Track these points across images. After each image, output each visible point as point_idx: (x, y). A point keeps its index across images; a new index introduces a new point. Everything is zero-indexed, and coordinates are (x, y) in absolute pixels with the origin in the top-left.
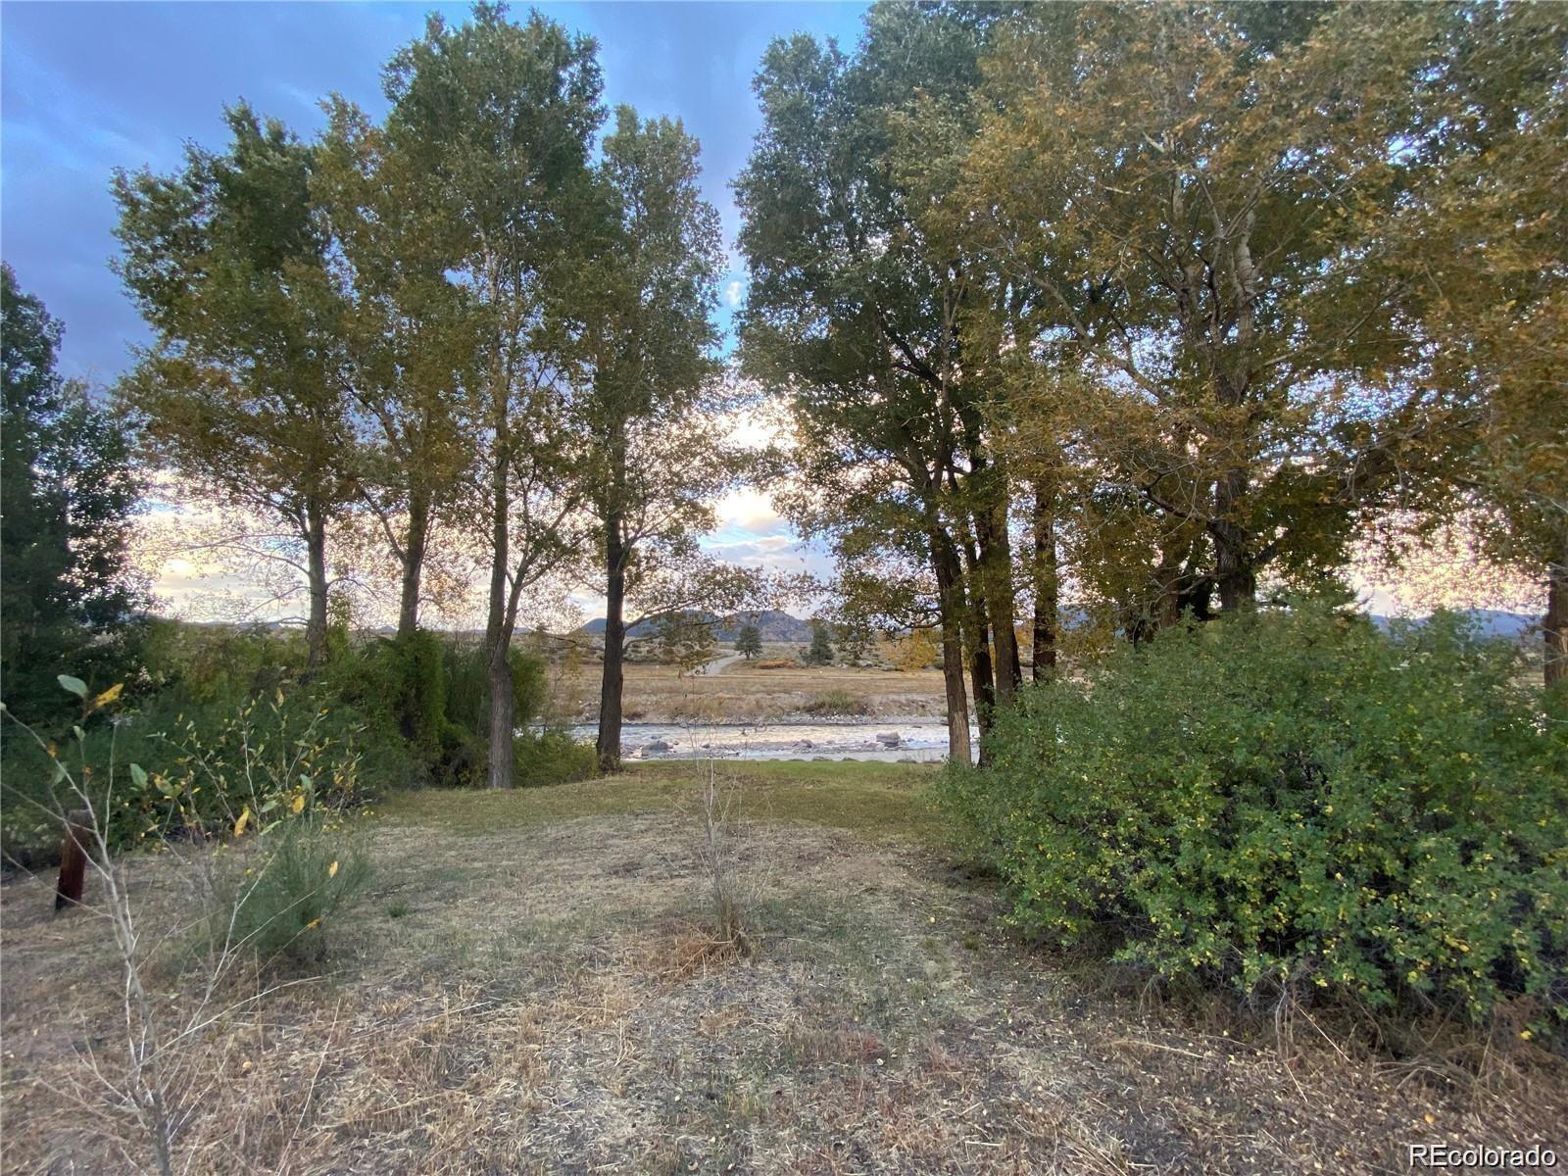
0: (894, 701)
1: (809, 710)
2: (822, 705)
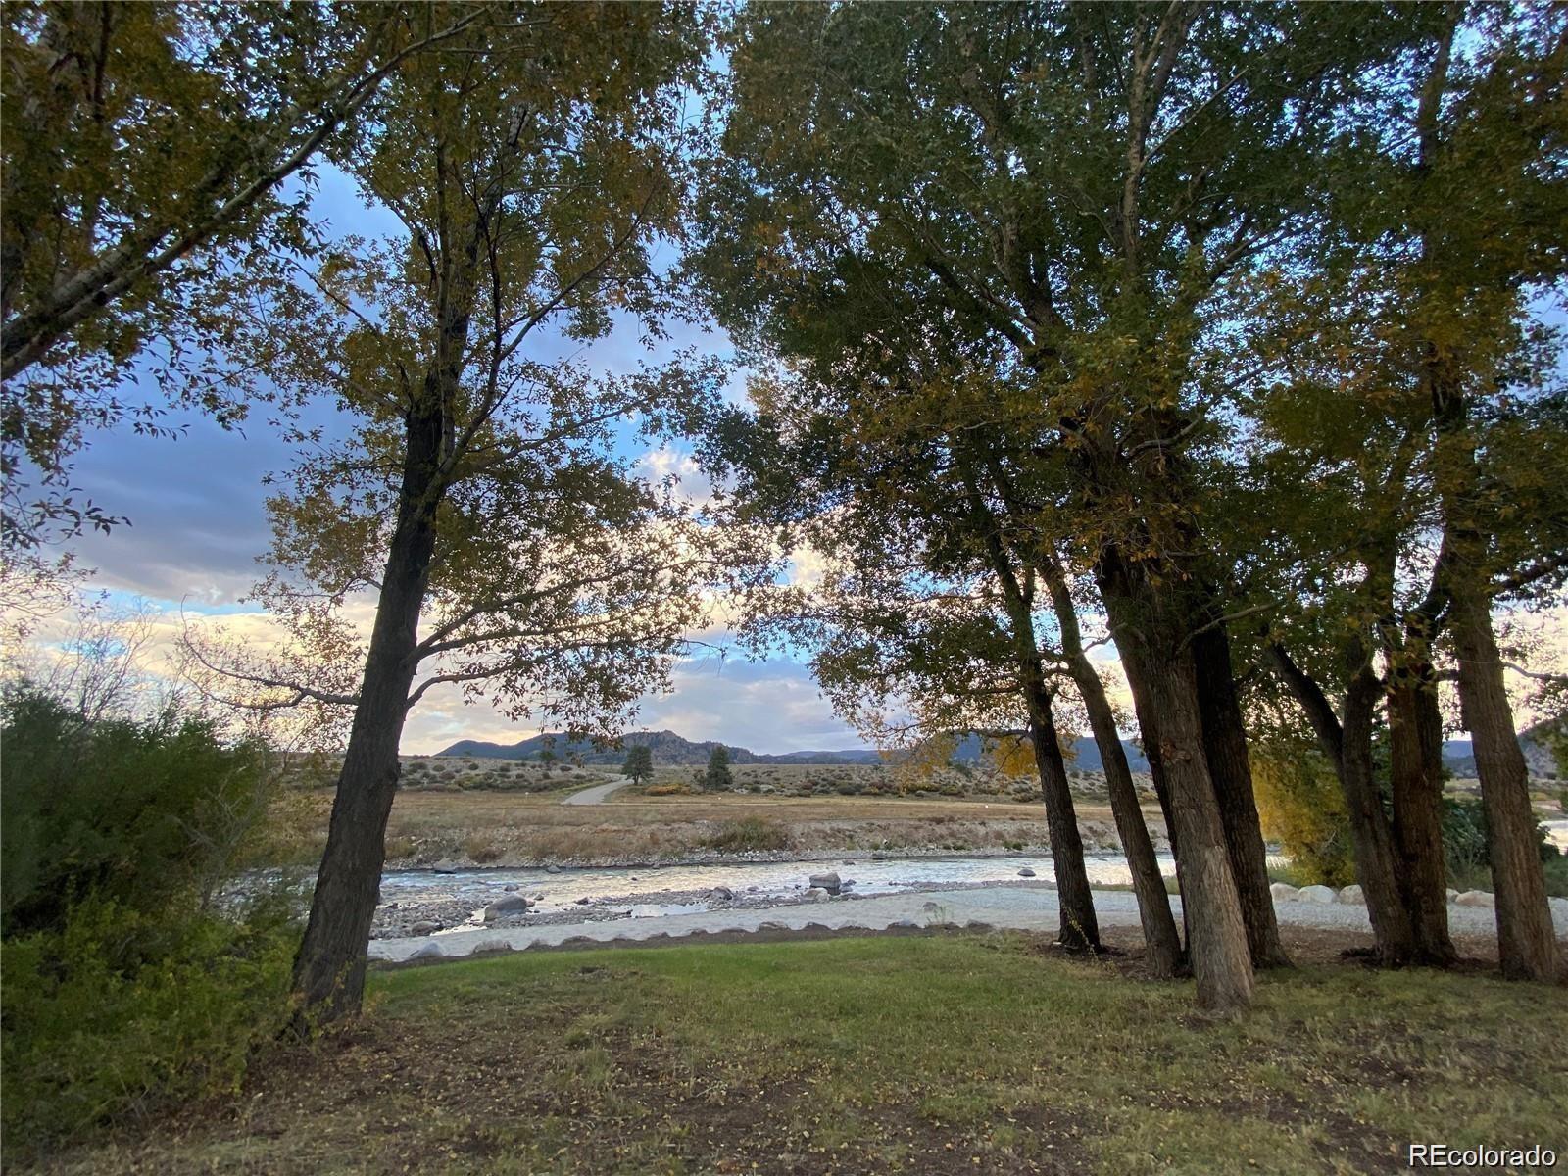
0: (817, 831)
1: (718, 844)
2: (733, 837)
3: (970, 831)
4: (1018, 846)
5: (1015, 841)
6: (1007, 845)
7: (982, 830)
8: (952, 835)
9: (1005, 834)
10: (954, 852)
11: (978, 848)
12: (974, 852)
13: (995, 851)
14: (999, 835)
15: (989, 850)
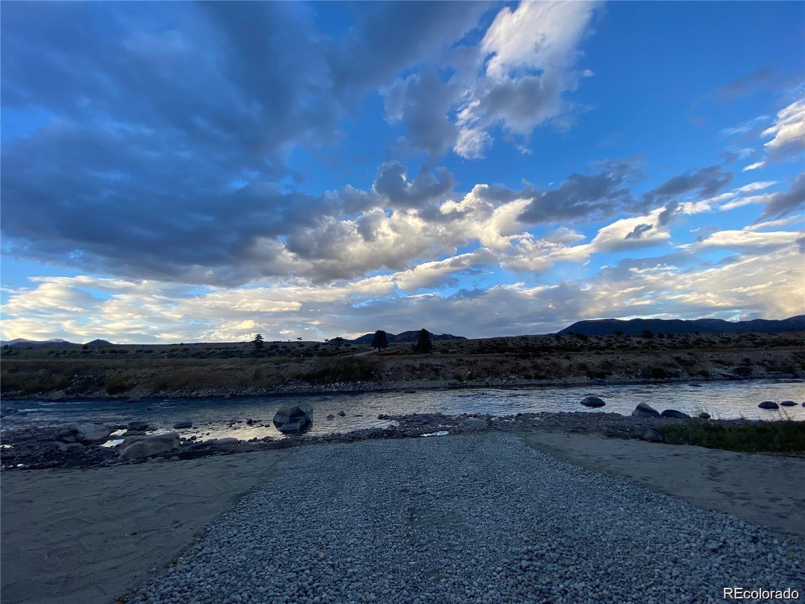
0: (407, 366)
3: (554, 364)
4: (602, 376)
5: (599, 371)
6: (590, 375)
7: (566, 363)
8: (535, 367)
9: (590, 366)
10: (534, 381)
11: (560, 378)
12: (555, 381)
13: (577, 380)
14: (583, 367)
15: (570, 380)
